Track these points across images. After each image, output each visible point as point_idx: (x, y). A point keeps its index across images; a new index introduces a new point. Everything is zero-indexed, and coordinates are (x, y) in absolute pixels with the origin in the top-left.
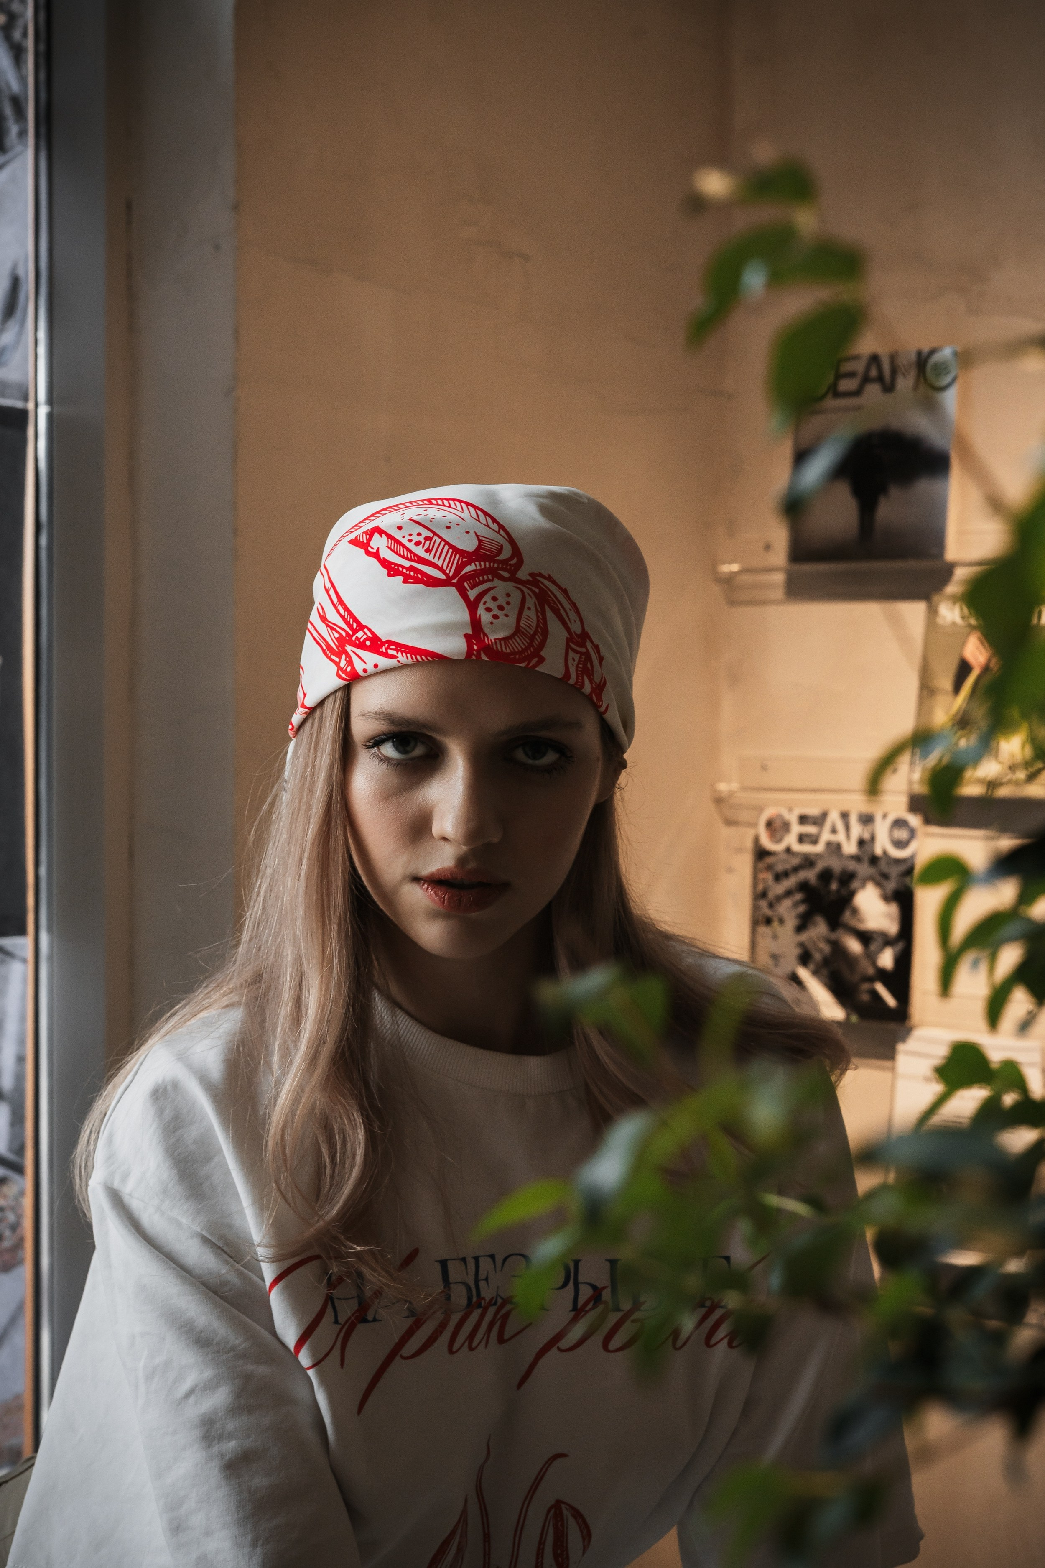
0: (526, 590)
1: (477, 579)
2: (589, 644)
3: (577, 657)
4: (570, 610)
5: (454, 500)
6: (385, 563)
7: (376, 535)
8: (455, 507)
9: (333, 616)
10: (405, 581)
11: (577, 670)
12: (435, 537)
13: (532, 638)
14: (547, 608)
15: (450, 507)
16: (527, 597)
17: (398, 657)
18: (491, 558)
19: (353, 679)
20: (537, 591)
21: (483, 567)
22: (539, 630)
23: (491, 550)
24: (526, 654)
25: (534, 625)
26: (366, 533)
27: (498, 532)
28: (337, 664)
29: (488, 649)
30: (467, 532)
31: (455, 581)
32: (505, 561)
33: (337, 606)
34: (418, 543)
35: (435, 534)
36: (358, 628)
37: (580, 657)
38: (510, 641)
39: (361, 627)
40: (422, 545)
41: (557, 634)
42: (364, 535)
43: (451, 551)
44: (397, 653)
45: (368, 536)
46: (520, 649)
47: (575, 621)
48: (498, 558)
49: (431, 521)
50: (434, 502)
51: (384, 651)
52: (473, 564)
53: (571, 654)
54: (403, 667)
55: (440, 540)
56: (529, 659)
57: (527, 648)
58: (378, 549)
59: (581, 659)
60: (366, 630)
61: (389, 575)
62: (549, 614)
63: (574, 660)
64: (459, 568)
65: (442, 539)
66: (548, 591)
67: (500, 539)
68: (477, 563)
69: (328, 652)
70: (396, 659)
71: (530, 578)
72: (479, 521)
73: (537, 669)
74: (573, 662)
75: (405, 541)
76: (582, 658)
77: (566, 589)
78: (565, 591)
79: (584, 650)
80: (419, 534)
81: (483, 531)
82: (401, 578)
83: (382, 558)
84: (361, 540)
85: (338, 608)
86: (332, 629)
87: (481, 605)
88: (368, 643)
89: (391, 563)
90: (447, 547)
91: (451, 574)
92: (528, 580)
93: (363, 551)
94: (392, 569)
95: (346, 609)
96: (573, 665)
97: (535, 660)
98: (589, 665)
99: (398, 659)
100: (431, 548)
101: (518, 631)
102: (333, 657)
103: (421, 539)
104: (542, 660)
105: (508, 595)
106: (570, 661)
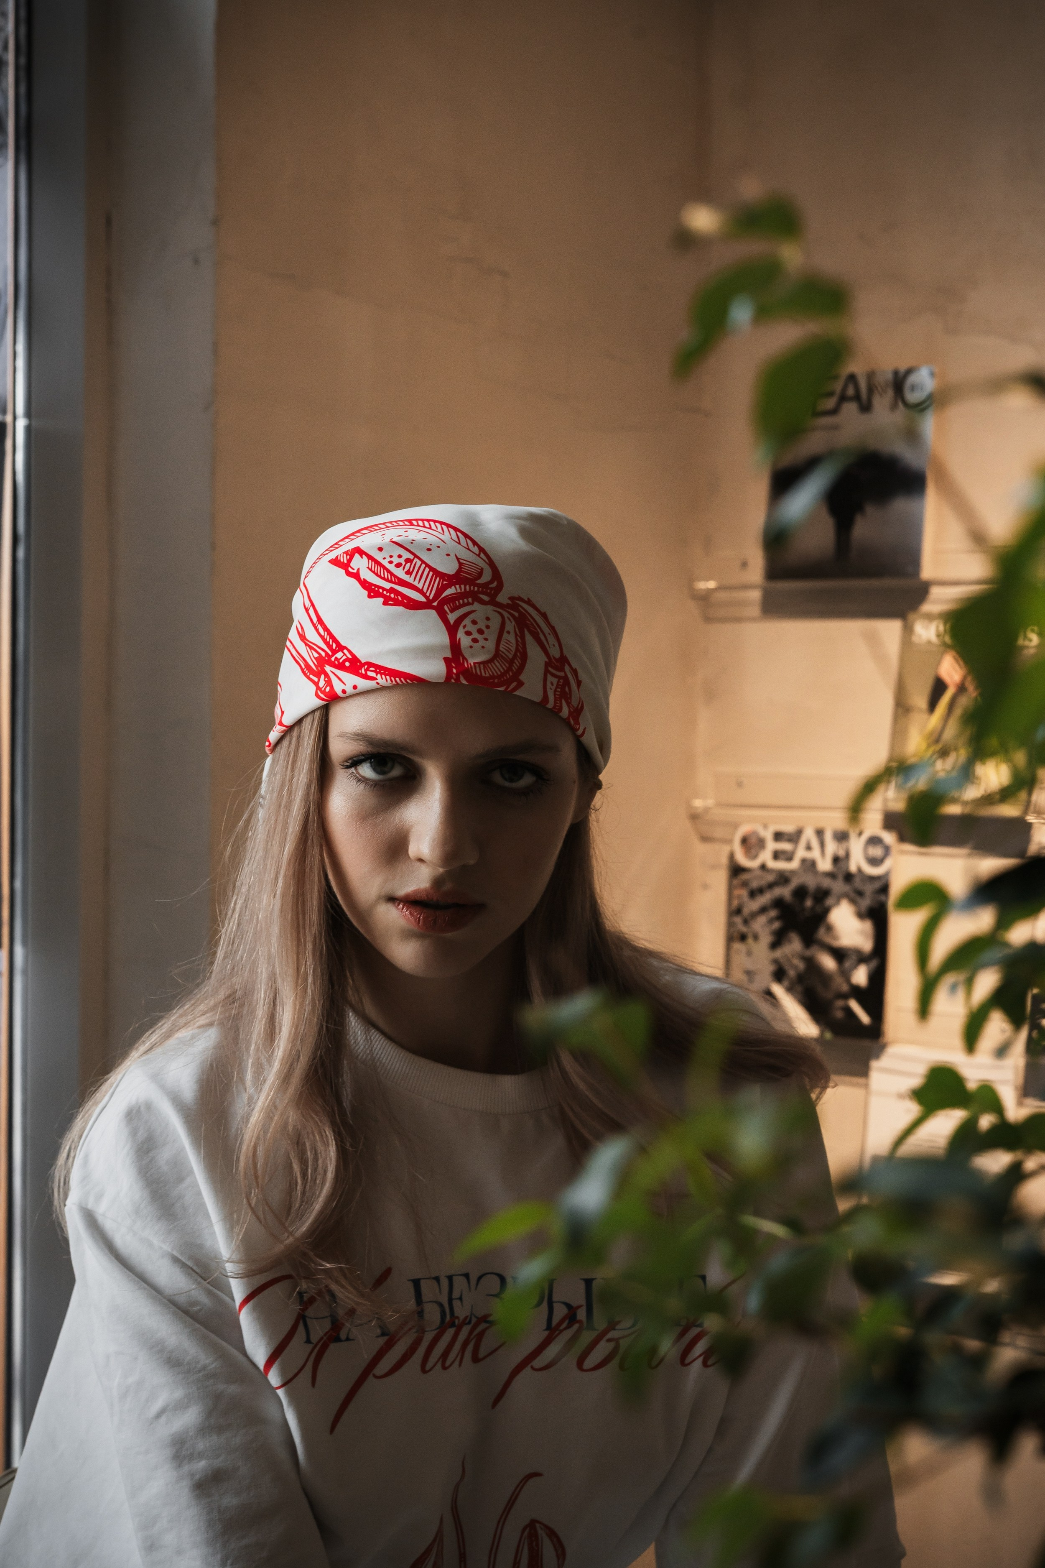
0: (506, 614)
1: (457, 603)
2: (567, 668)
3: (555, 681)
4: (549, 634)
5: (435, 521)
6: (365, 584)
7: (357, 556)
8: (435, 529)
9: (312, 635)
10: (385, 603)
11: (555, 694)
12: (416, 560)
13: (511, 662)
14: (526, 631)
15: (430, 528)
16: (506, 619)
17: (376, 679)
18: (471, 582)
19: (332, 699)
20: (516, 614)
21: (463, 590)
22: (518, 654)
23: (469, 573)
24: (505, 678)
25: (513, 649)
26: (346, 553)
27: (479, 555)
28: (316, 684)
29: (467, 673)
30: (448, 555)
31: (435, 604)
32: (486, 585)
33: (316, 625)
34: (398, 565)
35: (416, 556)
36: (337, 649)
37: (558, 682)
38: (489, 665)
39: (341, 648)
40: (402, 567)
41: (536, 658)
42: (345, 555)
43: (431, 573)
44: (377, 675)
45: (348, 557)
46: (499, 673)
47: (554, 645)
48: (478, 582)
49: (412, 543)
50: (415, 523)
51: (363, 672)
52: (453, 587)
53: (550, 678)
54: (383, 688)
55: (421, 562)
56: (508, 683)
57: (506, 672)
58: (359, 569)
59: (559, 683)
60: (345, 651)
61: (370, 596)
62: (528, 638)
63: (552, 684)
64: (440, 591)
65: (423, 562)
66: (527, 615)
67: (481, 563)
68: (457, 586)
69: (307, 672)
70: (375, 681)
71: (510, 602)
72: (459, 543)
73: (515, 693)
74: (551, 685)
75: (385, 563)
76: (561, 682)
77: (545, 613)
78: (544, 616)
79: (562, 674)
80: (400, 556)
81: (464, 554)
82: (381, 600)
83: (362, 579)
84: (342, 560)
85: (318, 627)
86: (311, 648)
87: (461, 627)
88: (347, 664)
89: (371, 584)
90: (427, 570)
91: (431, 598)
92: (508, 604)
93: (344, 571)
94: (372, 591)
95: (326, 629)
96: (551, 689)
97: (514, 685)
98: (567, 689)
99: (377, 681)
100: (411, 570)
101: (497, 655)
102: (311, 676)
103: (402, 561)
104: (521, 684)
105: (488, 619)
106: (548, 683)
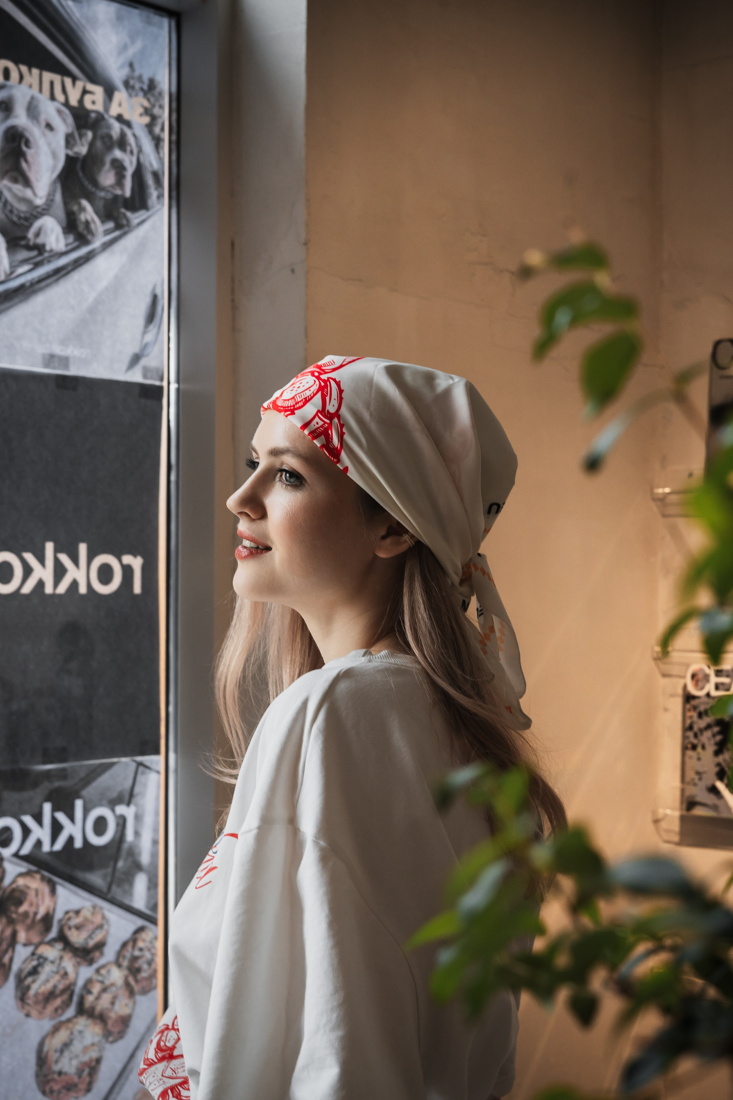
3: (321, 423)
4: (336, 399)
11: (315, 429)
13: (297, 403)
14: (320, 393)
16: (316, 385)
20: (323, 384)
24: (287, 409)
25: (305, 398)
29: (273, 402)
38: (286, 401)
41: (314, 407)
46: (287, 406)
47: (334, 406)
57: (290, 406)
59: (324, 426)
62: (318, 396)
63: (317, 423)
66: (329, 386)
74: (316, 425)
76: (325, 426)
77: (342, 390)
79: (328, 421)
92: (325, 379)
97: (289, 413)
101: (294, 398)
104: (293, 414)
105: (307, 383)
106: (314, 422)
